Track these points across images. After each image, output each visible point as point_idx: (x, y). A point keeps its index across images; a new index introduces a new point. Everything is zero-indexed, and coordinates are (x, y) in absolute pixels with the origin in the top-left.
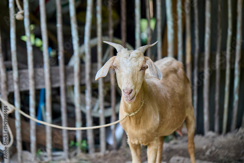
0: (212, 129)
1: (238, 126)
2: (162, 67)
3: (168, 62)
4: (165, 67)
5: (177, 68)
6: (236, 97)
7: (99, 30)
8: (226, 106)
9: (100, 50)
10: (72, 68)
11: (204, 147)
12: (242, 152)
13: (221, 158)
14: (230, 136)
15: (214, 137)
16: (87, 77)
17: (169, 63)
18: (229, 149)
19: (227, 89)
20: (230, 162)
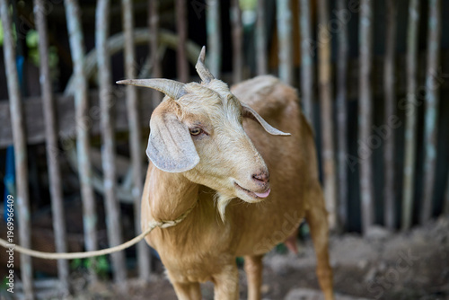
0: (379, 221)
1: (437, 212)
2: (251, 98)
3: (265, 88)
4: (257, 98)
5: (283, 102)
6: (431, 152)
7: (128, 17)
8: (409, 170)
9: (130, 59)
10: (72, 99)
11: (362, 264)
12: (445, 272)
13: (398, 288)
14: (418, 237)
15: (383, 240)
16: (105, 118)
17: (268, 90)
18: (416, 266)
19: (410, 135)
20: (418, 297)
